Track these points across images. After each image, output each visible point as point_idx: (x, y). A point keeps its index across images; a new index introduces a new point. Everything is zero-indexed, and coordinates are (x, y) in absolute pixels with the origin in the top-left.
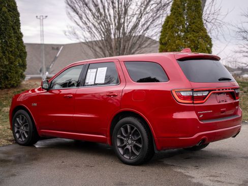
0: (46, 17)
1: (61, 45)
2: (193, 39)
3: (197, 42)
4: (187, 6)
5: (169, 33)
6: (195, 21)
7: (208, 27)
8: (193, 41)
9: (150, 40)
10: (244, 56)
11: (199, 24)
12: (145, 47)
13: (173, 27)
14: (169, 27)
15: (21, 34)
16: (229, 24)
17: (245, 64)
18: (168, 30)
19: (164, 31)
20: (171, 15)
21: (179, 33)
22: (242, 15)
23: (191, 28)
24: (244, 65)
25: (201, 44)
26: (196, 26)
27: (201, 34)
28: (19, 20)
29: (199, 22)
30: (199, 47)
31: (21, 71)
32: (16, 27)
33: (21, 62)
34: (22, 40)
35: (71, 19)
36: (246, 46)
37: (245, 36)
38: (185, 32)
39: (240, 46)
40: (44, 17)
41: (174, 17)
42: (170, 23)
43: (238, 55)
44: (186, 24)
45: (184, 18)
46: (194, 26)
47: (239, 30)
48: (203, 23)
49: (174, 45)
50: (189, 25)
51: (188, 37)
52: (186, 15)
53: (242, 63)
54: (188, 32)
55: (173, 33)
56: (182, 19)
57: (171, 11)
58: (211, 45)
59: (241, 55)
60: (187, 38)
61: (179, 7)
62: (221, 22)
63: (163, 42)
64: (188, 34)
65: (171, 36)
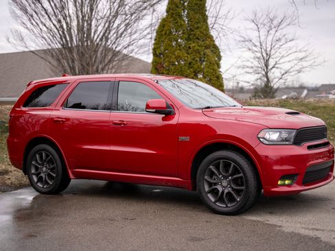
2: (198, 50)
3: (202, 53)
4: (188, 6)
5: (166, 41)
6: (199, 25)
10: (247, 72)
11: (204, 30)
13: (171, 33)
14: (166, 33)
17: (248, 83)
18: (164, 37)
19: (159, 38)
20: (167, 17)
21: (179, 40)
23: (195, 35)
25: (208, 55)
26: (201, 32)
38: (186, 39)
41: (171, 20)
42: (166, 28)
43: (241, 71)
46: (198, 32)
49: (174, 56)
51: (191, 46)
52: (187, 17)
54: (191, 40)
55: (171, 41)
56: (183, 23)
57: (167, 12)
58: (220, 58)
60: (190, 48)
61: (177, 7)
63: (157, 52)
64: (190, 42)
65: (169, 45)
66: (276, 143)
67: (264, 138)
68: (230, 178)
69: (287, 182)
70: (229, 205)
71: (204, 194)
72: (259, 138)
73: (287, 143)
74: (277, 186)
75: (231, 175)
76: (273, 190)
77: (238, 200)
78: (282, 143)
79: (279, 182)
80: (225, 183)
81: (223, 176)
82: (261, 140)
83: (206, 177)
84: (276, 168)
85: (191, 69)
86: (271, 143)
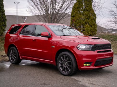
0: (19, 3)
1: (26, 17)
3: (89, 16)
5: (76, 11)
6: (88, 6)
7: (95, 9)
8: (87, 15)
9: (67, 15)
11: (90, 7)
12: (65, 18)
13: (77, 8)
14: (75, 9)
15: (4, 10)
16: (105, 8)
19: (73, 10)
20: (76, 3)
21: (80, 11)
22: (112, 4)
24: (112, 27)
25: (91, 17)
26: (89, 8)
27: (91, 12)
28: (3, 4)
29: (90, 6)
30: (90, 18)
31: (4, 28)
32: (2, 7)
33: (4, 24)
34: (4, 13)
35: (29, 4)
36: (113, 18)
37: (112, 14)
38: (83, 11)
39: (110, 18)
40: (18, 3)
41: (78, 4)
42: (76, 7)
44: (84, 7)
45: (83, 4)
46: (87, 8)
47: (110, 11)
48: (92, 7)
49: (78, 17)
50: (86, 8)
52: (84, 3)
53: (111, 27)
54: (85, 11)
58: (96, 18)
59: (111, 23)
60: (84, 14)
62: (101, 7)
63: (72, 15)
64: (85, 12)
65: (76, 13)
66: (84, 50)
67: (79, 48)
68: (67, 62)
69: (88, 65)
70: (66, 72)
71: (59, 67)
72: (77, 47)
73: (89, 50)
74: (83, 66)
75: (68, 61)
76: (82, 67)
77: (69, 70)
78: (87, 50)
79: (84, 65)
80: (65, 64)
81: (65, 61)
82: (78, 48)
83: (60, 61)
84: (84, 59)
85: (84, 22)
86: (82, 50)
